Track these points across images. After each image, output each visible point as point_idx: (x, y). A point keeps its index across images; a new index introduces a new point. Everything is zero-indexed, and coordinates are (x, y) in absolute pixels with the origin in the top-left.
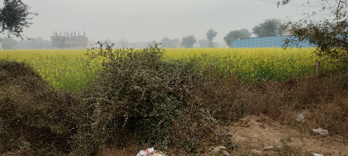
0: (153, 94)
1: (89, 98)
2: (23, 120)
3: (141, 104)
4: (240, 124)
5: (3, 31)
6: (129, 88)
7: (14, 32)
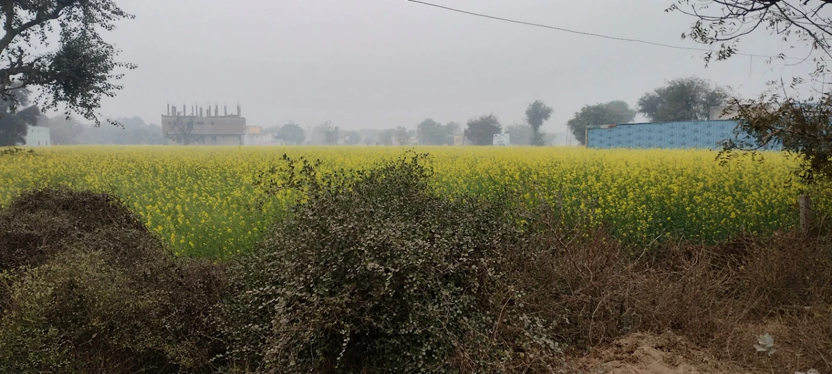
0: (410, 281)
1: (261, 289)
2: (106, 333)
3: (380, 304)
4: (616, 353)
5: (55, 103)
6: (355, 266)
7: (79, 108)
